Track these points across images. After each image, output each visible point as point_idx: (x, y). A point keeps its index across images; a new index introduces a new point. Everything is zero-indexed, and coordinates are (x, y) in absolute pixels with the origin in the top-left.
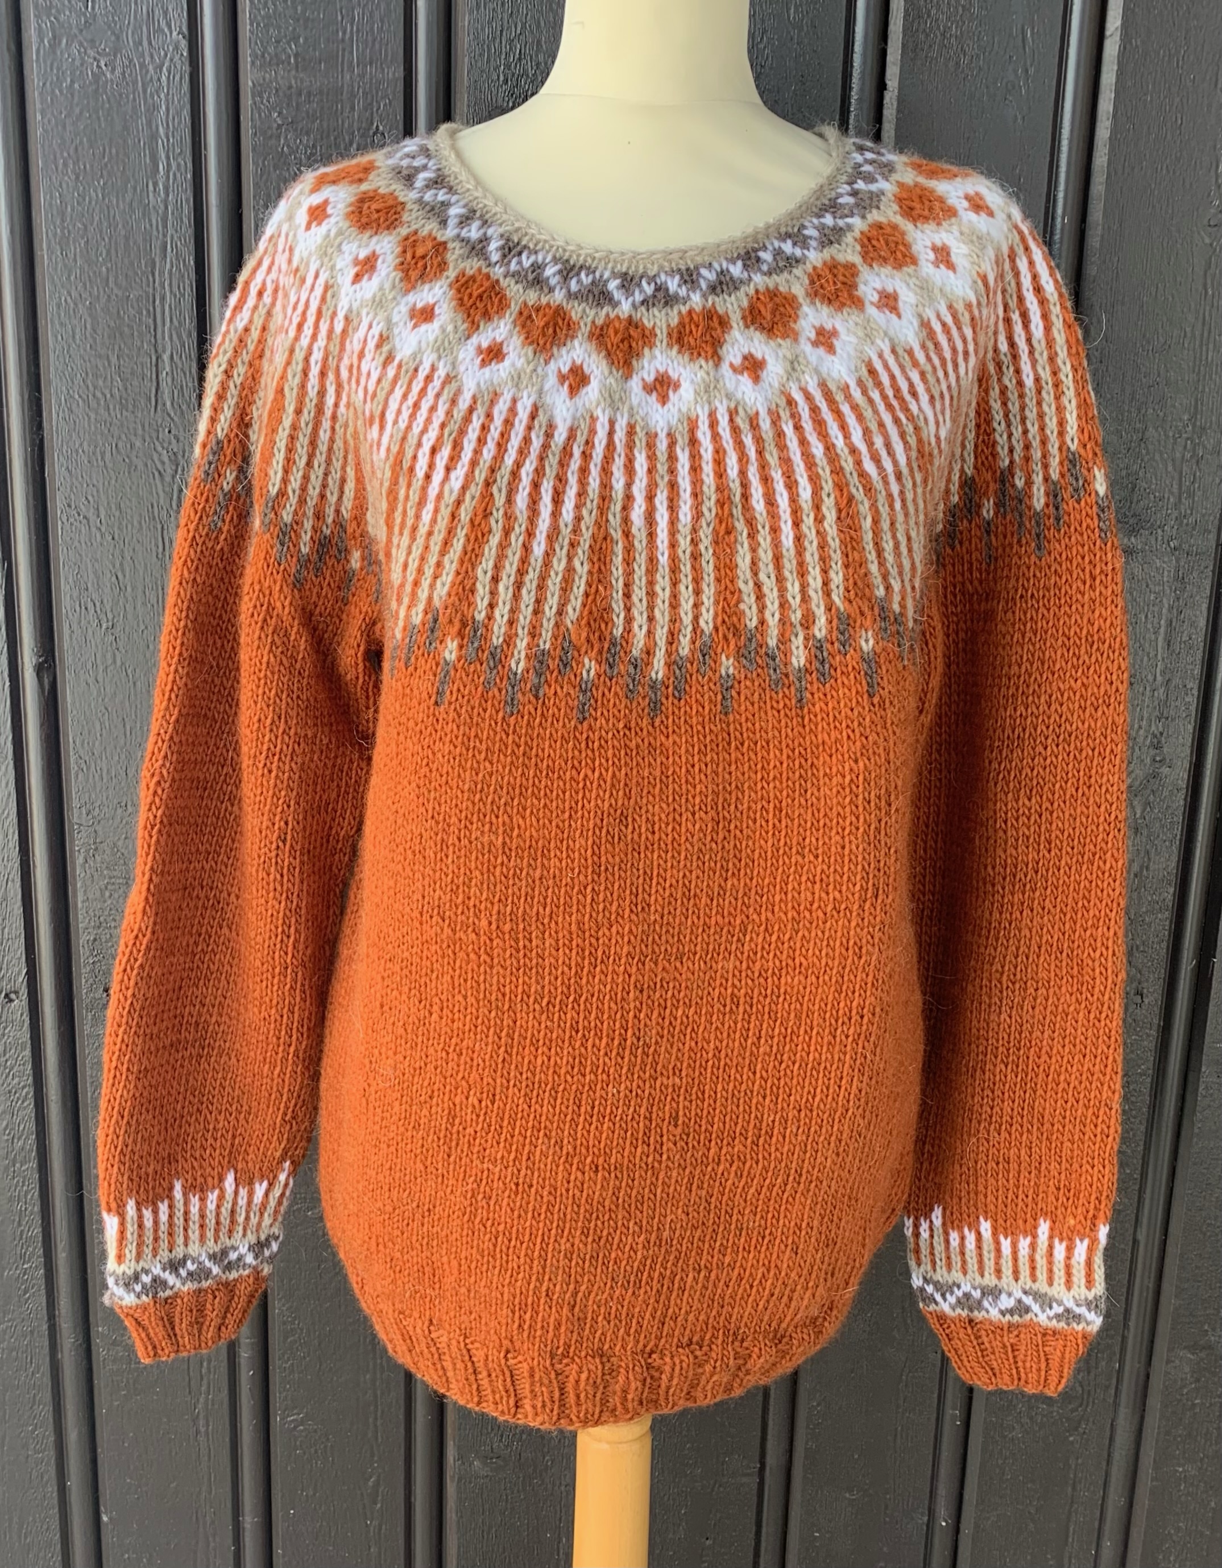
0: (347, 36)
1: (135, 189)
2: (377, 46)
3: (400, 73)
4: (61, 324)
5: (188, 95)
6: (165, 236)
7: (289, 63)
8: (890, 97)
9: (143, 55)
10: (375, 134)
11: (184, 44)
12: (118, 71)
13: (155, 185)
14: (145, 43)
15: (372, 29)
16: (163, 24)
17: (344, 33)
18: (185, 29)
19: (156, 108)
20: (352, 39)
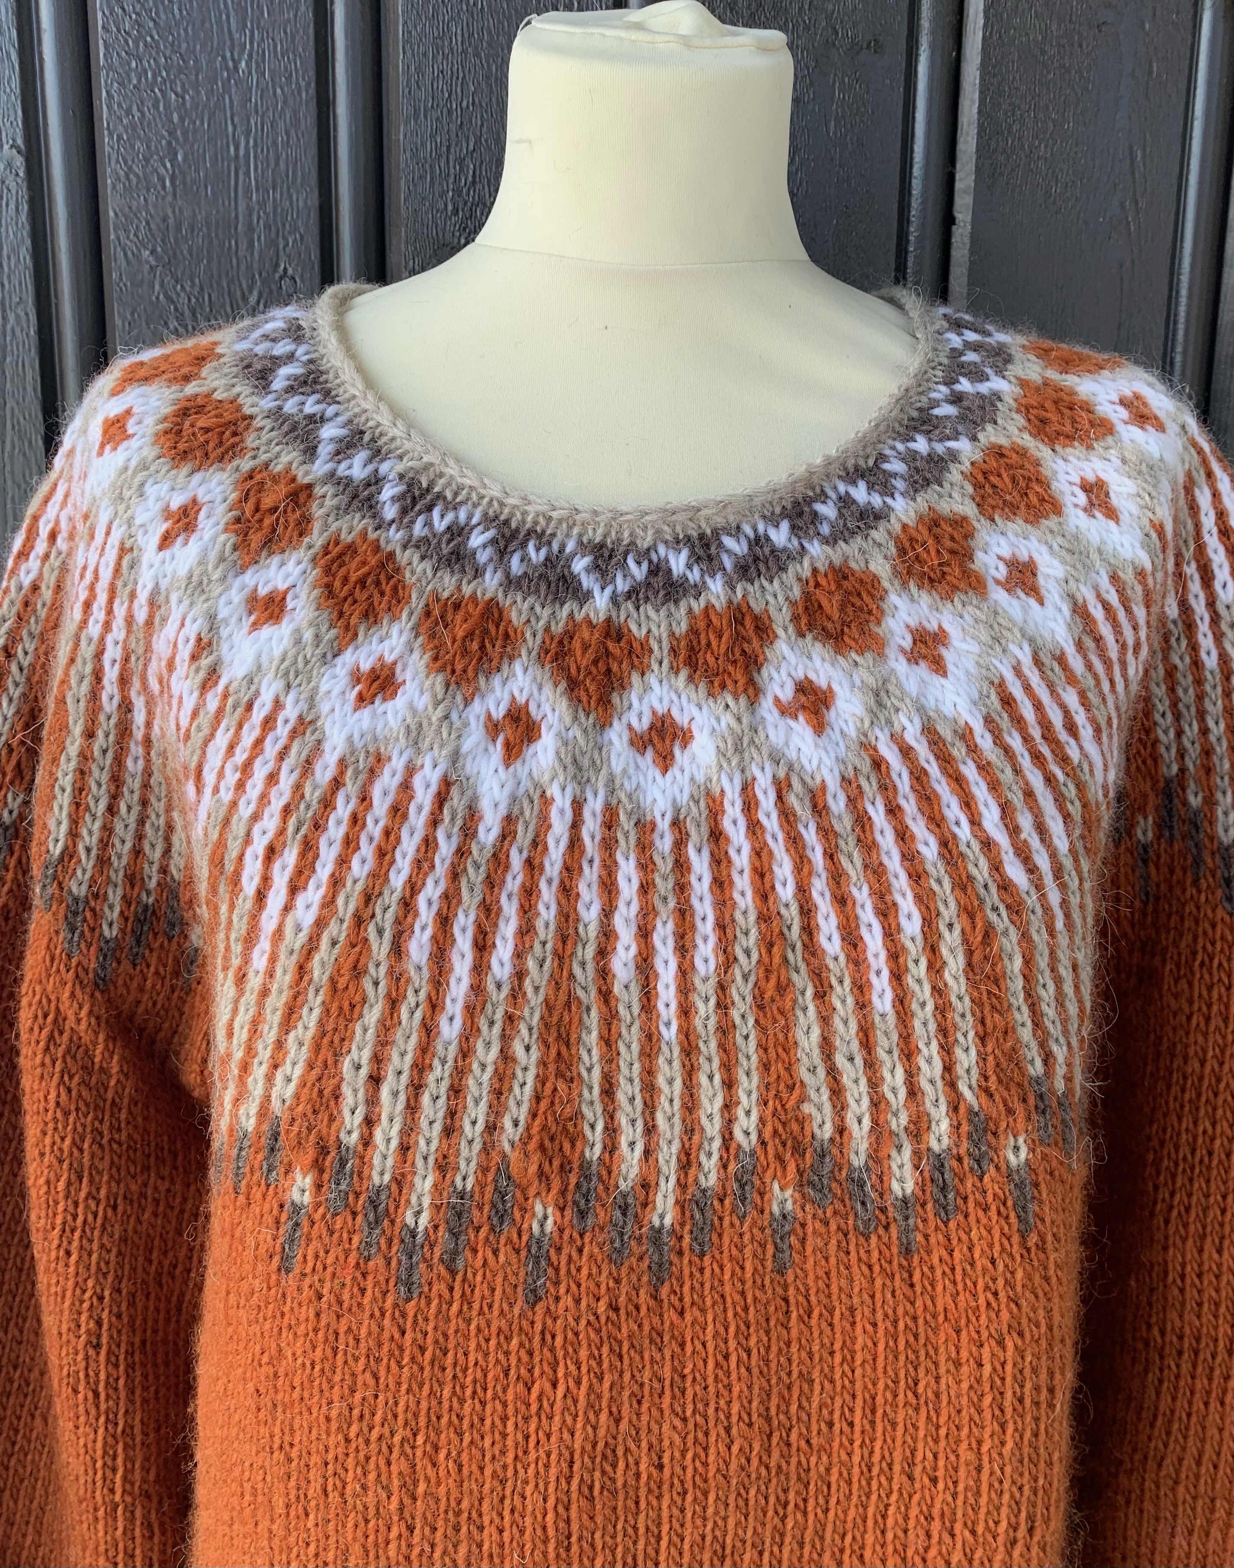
0: (242, 152)
2: (282, 165)
3: (314, 200)
5: (28, 227)
7: (164, 187)
8: (961, 234)
10: (281, 278)
11: (19, 162)
15: (275, 143)
17: (237, 149)
18: (20, 142)
20: (247, 154)
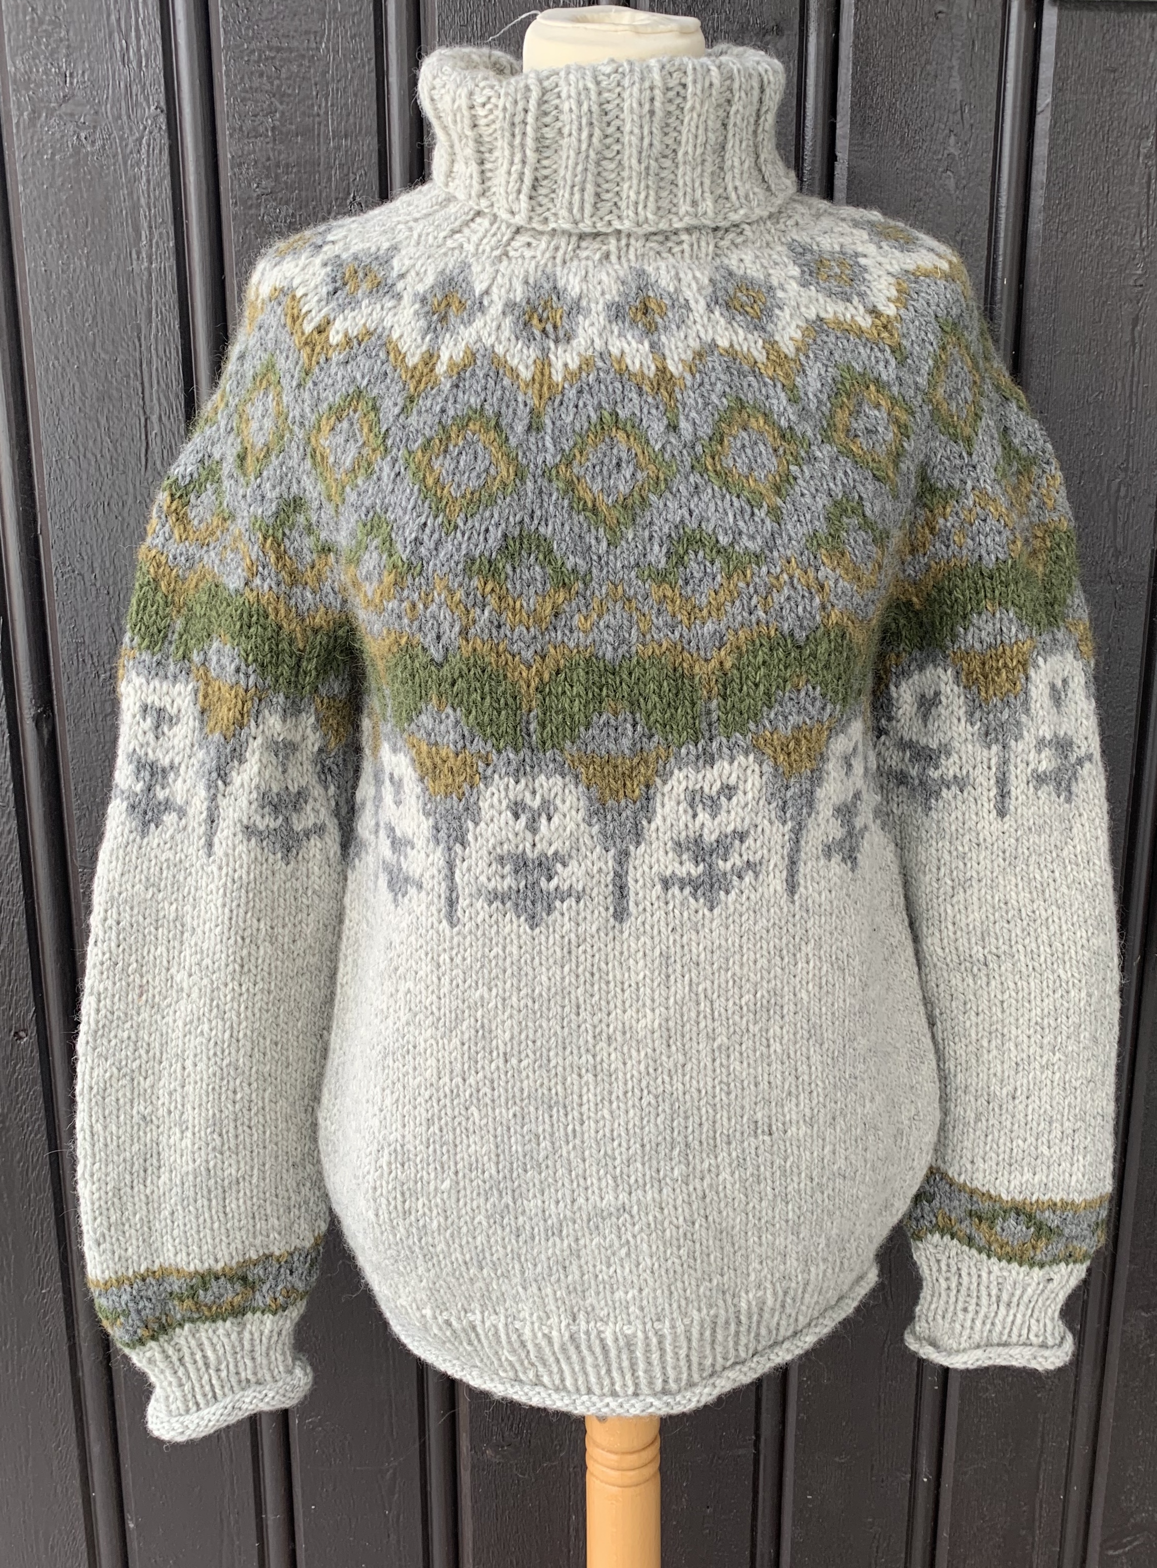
0: (322, 110)
1: (119, 258)
2: (351, 120)
3: (375, 145)
4: (50, 388)
5: (168, 167)
6: (150, 302)
7: (267, 136)
8: (840, 168)
9: (122, 128)
10: (352, 203)
11: (162, 119)
12: (99, 143)
13: (139, 253)
14: (125, 118)
15: (346, 104)
16: (141, 99)
17: (319, 107)
18: (163, 104)
19: (136, 179)
20: (326, 113)
